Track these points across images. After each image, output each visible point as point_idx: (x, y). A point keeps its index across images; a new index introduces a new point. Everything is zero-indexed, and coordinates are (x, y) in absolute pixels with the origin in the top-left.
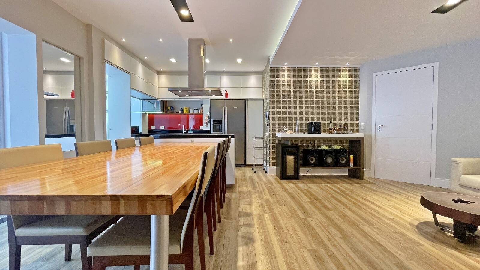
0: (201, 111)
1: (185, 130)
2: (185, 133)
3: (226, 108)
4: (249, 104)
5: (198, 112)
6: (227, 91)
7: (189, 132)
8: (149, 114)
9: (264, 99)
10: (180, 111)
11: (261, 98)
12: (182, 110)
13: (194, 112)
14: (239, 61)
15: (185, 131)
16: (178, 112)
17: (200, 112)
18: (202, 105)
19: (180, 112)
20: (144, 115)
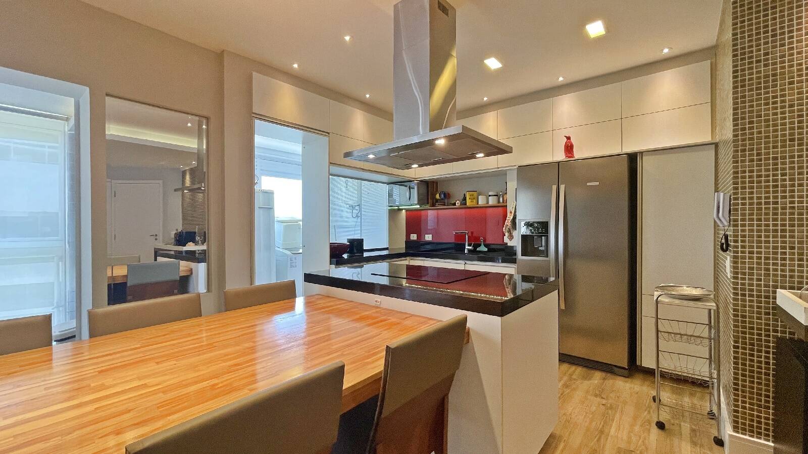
0: (505, 199)
1: (469, 245)
2: (469, 250)
3: (562, 187)
4: (647, 167)
5: (499, 202)
6: (568, 138)
7: (478, 249)
8: (407, 210)
9: (716, 145)
10: (458, 201)
11: (708, 138)
12: (465, 199)
13: (488, 203)
14: (595, 29)
15: (468, 247)
16: (455, 204)
17: (501, 199)
18: (506, 183)
19: (458, 203)
20: (393, 213)
